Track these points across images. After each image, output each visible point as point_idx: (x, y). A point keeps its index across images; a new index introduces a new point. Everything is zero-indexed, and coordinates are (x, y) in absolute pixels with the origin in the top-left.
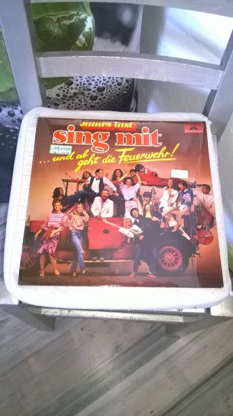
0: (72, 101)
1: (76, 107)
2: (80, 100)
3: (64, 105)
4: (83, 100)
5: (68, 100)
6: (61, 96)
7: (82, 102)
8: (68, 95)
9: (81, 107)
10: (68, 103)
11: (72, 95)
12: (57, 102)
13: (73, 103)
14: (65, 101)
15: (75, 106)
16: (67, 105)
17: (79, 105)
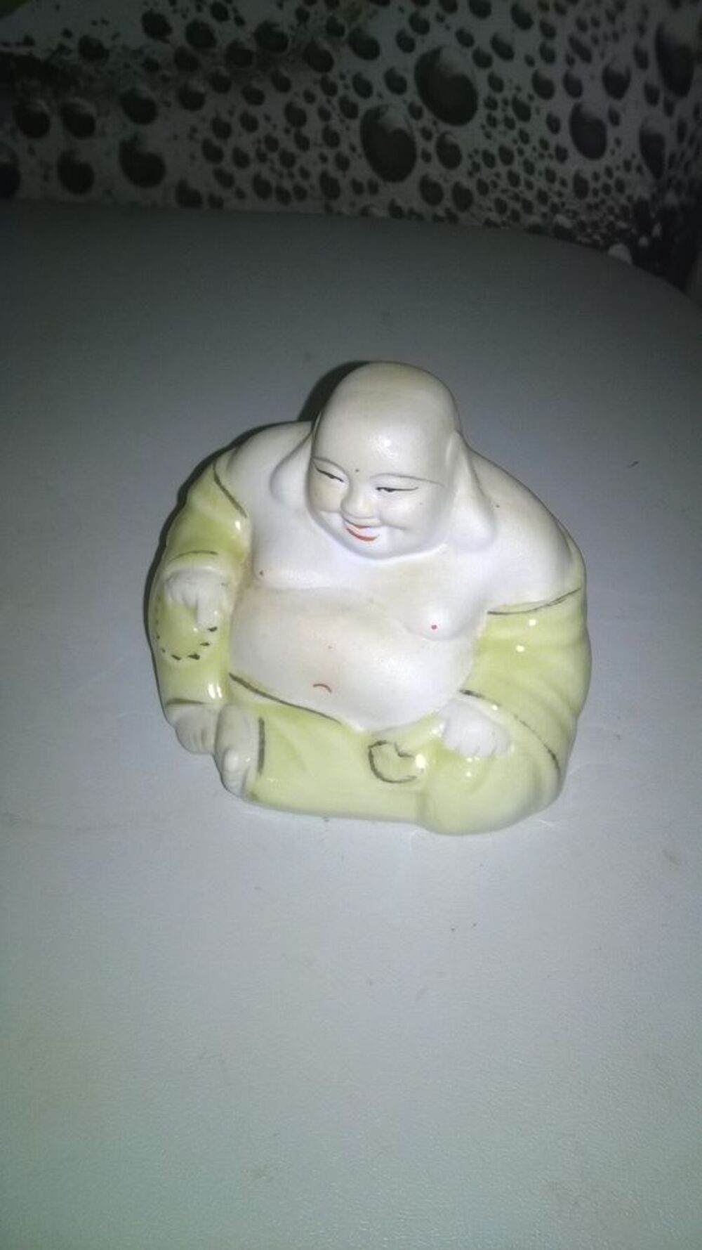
0: (243, 106)
1: (266, 174)
2: (296, 117)
3: (191, 118)
4: (313, 128)
5: (221, 85)
6: (178, 36)
7: (303, 143)
8: (225, 33)
9: (301, 194)
10: (215, 105)
11: (245, 37)
12: (145, 90)
13: (250, 124)
14: (198, 85)
15: (262, 158)
16: (205, 132)
17: (288, 160)
